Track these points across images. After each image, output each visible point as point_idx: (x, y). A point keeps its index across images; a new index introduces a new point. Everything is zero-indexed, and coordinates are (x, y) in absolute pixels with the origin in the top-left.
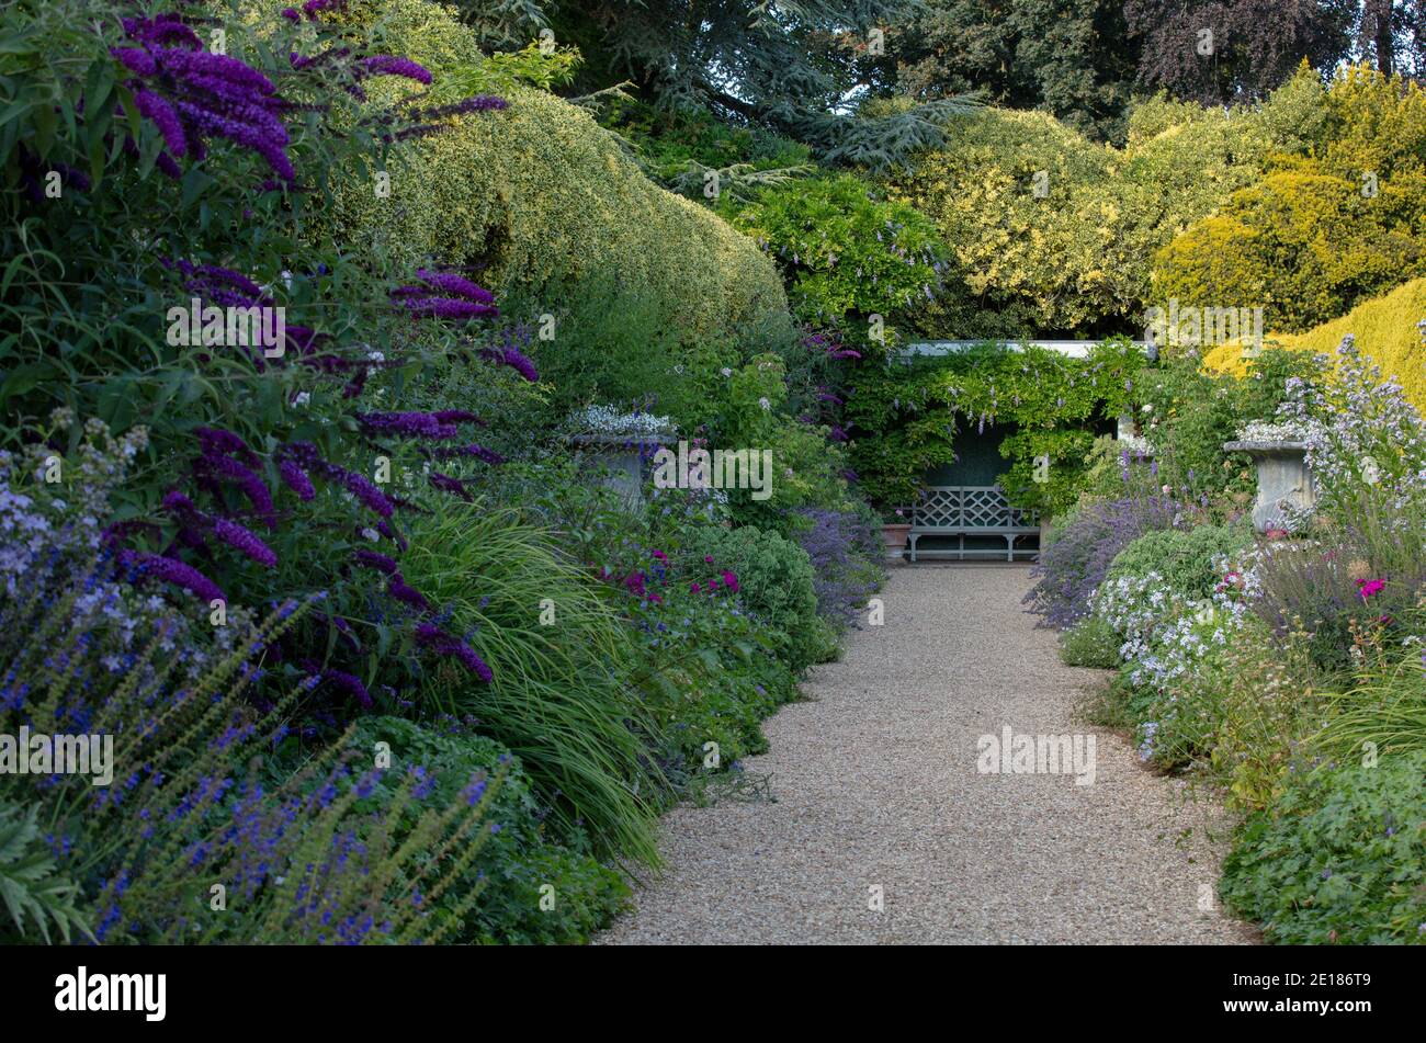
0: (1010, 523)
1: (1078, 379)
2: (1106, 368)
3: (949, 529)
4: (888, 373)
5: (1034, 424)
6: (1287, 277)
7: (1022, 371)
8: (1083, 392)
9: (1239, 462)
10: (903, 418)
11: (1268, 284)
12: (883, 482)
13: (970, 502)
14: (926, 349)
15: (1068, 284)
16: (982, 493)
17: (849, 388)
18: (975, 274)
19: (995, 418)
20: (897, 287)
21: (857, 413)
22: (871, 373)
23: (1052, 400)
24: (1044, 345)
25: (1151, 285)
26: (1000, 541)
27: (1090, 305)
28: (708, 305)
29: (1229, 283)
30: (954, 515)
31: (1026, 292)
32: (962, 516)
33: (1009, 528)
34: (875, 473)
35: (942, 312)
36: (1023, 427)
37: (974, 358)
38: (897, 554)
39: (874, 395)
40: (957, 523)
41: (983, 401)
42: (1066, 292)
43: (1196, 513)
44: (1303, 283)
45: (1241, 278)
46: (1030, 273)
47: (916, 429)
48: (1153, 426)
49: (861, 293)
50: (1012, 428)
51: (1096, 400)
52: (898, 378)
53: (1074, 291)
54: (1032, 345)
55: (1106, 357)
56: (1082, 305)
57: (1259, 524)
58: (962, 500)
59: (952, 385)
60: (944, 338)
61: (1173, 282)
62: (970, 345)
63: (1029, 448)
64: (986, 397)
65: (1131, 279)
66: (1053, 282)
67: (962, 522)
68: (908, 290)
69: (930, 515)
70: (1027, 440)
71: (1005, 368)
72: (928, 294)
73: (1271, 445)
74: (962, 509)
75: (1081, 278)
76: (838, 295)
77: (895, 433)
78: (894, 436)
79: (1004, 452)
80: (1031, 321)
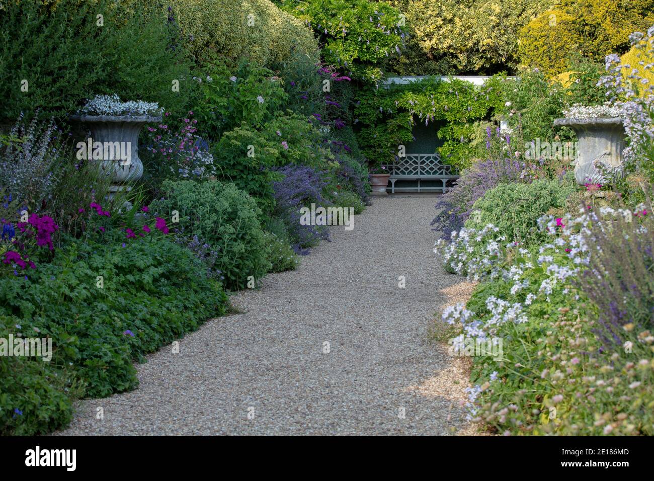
0: (444, 173)
1: (479, 96)
2: (494, 91)
3: (412, 176)
4: (376, 93)
5: (455, 120)
6: (590, 42)
7: (449, 92)
8: (481, 103)
9: (565, 136)
10: (384, 118)
11: (580, 45)
12: (375, 152)
13: (423, 162)
14: (398, 81)
15: (474, 47)
16: (430, 157)
17: (356, 101)
18: (425, 41)
19: (434, 117)
20: (381, 47)
21: (360, 115)
22: (368, 92)
23: (465, 107)
24: (462, 79)
25: (518, 47)
26: (439, 183)
27: (486, 58)
28: (257, 49)
29: (559, 45)
30: (415, 169)
31: (451, 51)
32: (419, 170)
33: (444, 176)
34: (371, 147)
35: (407, 61)
36: (450, 122)
37: (423, 85)
38: (383, 190)
39: (370, 106)
40: (416, 173)
41: (428, 107)
42: (473, 51)
43: (536, 169)
44: (599, 45)
45: (566, 42)
46: (454, 41)
47: (392, 123)
48: (511, 114)
49: (361, 50)
50: (443, 123)
51: (488, 107)
52: (383, 96)
53: (478, 50)
54: (455, 78)
55: (494, 85)
56: (482, 57)
57: (579, 178)
58: (419, 161)
59: (411, 99)
60: (408, 75)
61: (530, 45)
62: (421, 78)
63: (453, 133)
64: (429, 106)
65: (508, 43)
66: (466, 45)
67: (419, 173)
68: (387, 48)
69: (402, 169)
70: (452, 129)
71: (440, 90)
72: (398, 50)
73: (588, 121)
74: (419, 165)
75: (481, 43)
76: (349, 51)
77: (381, 126)
78: (381, 127)
79: (440, 136)
80: (455, 67)
